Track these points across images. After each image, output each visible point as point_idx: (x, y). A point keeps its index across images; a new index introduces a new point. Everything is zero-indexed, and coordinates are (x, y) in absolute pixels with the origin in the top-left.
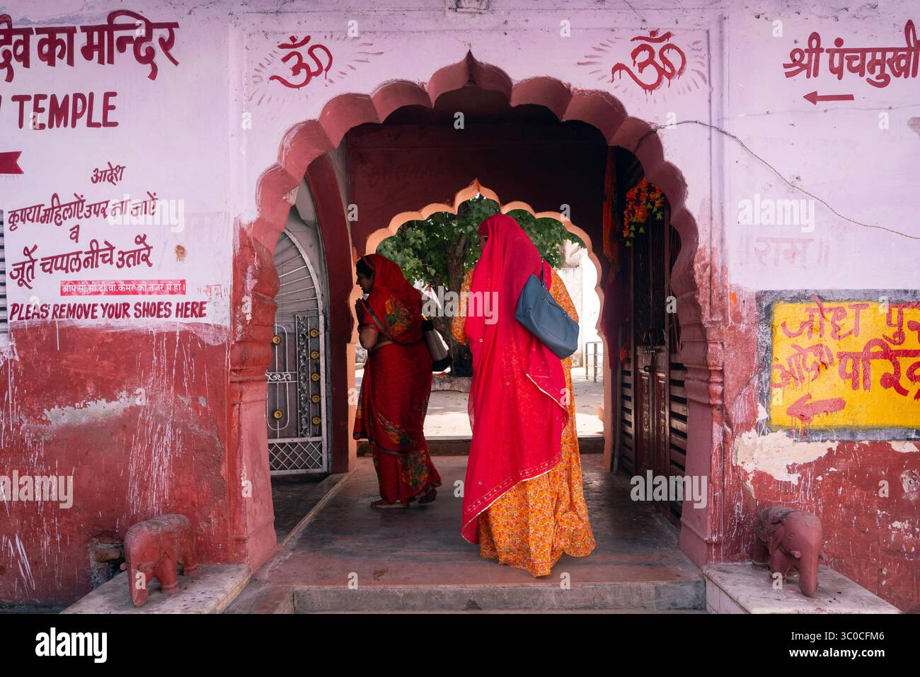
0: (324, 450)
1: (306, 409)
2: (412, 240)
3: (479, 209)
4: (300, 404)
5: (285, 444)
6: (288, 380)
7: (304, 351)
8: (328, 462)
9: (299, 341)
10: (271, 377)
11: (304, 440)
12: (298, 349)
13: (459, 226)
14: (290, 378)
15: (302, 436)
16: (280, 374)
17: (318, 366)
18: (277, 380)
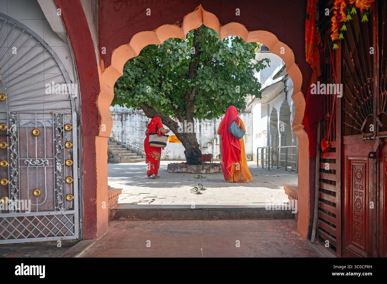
0: (76, 220)
1: (61, 188)
2: (165, 89)
3: (202, 72)
4: (56, 185)
5: (43, 216)
6: (46, 165)
7: (60, 142)
8: (80, 230)
9: (55, 133)
10: (32, 162)
11: (59, 213)
12: (54, 140)
13: (191, 82)
14: (48, 163)
15: (58, 210)
16: (39, 160)
17: (71, 154)
18: (37, 165)
